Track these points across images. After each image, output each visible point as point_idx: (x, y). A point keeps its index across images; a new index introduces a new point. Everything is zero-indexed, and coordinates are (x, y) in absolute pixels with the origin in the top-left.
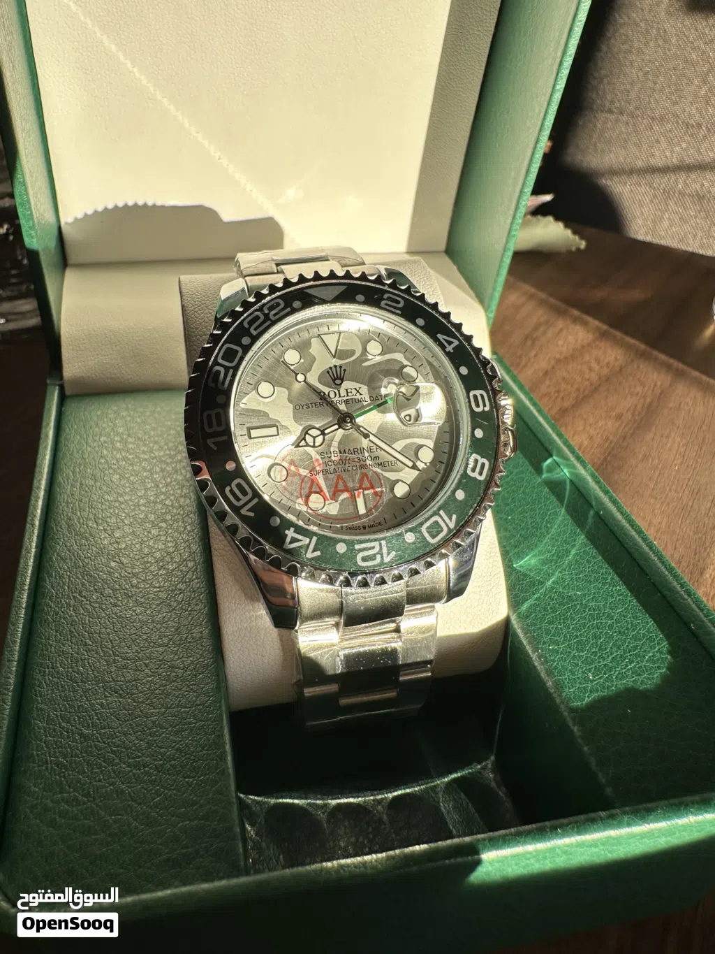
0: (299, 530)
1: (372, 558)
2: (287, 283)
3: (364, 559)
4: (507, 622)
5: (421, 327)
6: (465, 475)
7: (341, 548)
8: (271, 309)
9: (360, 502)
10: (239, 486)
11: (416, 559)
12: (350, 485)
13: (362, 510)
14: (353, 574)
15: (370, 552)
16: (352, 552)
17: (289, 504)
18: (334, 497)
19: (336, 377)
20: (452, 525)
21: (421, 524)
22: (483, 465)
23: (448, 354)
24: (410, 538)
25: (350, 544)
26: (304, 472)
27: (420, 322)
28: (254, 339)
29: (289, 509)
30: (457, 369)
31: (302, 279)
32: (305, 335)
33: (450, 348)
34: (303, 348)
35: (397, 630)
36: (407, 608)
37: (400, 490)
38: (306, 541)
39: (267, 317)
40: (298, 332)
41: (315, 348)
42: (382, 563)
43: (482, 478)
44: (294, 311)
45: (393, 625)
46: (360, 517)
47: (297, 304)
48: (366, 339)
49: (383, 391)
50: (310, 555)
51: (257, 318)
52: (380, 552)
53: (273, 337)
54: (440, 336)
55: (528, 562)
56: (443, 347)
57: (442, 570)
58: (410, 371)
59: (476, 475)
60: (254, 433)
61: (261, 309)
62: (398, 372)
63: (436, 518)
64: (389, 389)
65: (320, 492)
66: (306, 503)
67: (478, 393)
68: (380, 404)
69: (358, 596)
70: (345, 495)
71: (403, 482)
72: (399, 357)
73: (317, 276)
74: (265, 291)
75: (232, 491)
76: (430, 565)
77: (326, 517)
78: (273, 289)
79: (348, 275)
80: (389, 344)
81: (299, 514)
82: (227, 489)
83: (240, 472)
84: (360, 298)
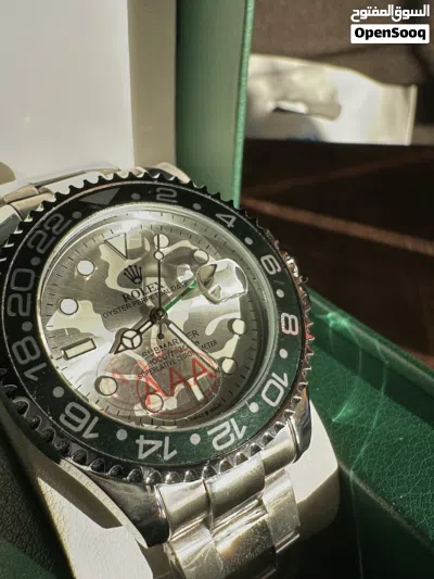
0: (149, 435)
1: (227, 438)
2: (60, 197)
3: (219, 443)
5: (199, 211)
6: (282, 335)
7: (195, 439)
8: (51, 225)
9: (195, 389)
10: (74, 410)
11: (266, 427)
12: (184, 375)
13: (199, 396)
14: (215, 461)
15: (224, 434)
16: (206, 441)
18: (169, 394)
19: (133, 276)
20: (286, 384)
21: (260, 392)
22: (293, 321)
23: (230, 230)
24: (254, 407)
25: (202, 432)
26: (132, 377)
27: (197, 206)
28: (44, 258)
29: (130, 418)
30: (243, 241)
31: (73, 190)
32: (91, 244)
33: (230, 224)
34: (93, 256)
35: (260, 503)
36: (267, 479)
37: (227, 366)
38: (157, 444)
39: (50, 234)
40: (84, 242)
41: (105, 254)
42: (237, 442)
43: (296, 333)
44: (76, 222)
46: (199, 404)
47: (76, 215)
48: (150, 235)
49: (181, 279)
50: (167, 457)
51: (40, 236)
52: (232, 431)
53: (62, 251)
54: (218, 216)
56: (225, 225)
58: (200, 254)
60: (70, 353)
61: (41, 227)
62: (188, 258)
63: (270, 382)
64: (186, 275)
65: (154, 393)
66: (145, 407)
67: (267, 257)
68: (185, 292)
69: (224, 482)
70: (180, 387)
71: (226, 357)
72: (186, 243)
73: (87, 185)
74: (40, 209)
75: (67, 419)
76: (279, 427)
77: (169, 413)
78: (47, 205)
79: (117, 178)
80: (174, 234)
81: (141, 420)
82: (62, 418)
83: (70, 396)
84: (135, 196)
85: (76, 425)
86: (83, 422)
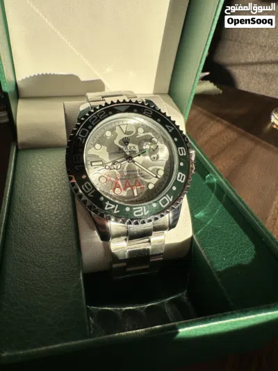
0: (111, 202)
1: (140, 213)
2: (106, 104)
3: (137, 214)
4: (192, 238)
5: (160, 123)
6: (176, 181)
7: (128, 209)
8: (100, 115)
9: (135, 191)
10: (87, 185)
11: (157, 213)
12: (131, 184)
13: (136, 194)
14: (132, 220)
15: (139, 211)
16: (132, 211)
17: (107, 192)
18: (125, 189)
19: (125, 142)
20: (171, 200)
21: (159, 200)
22: (183, 177)
23: (170, 133)
24: (155, 205)
25: (131, 208)
26: (113, 179)
27: (159, 120)
28: (94, 127)
29: (107, 194)
30: (173, 139)
31: (112, 103)
32: (113, 125)
33: (170, 131)
34: (113, 130)
35: (149, 241)
36: (154, 233)
37: (151, 187)
38: (113, 206)
39: (98, 118)
40: (111, 124)
41: (118, 130)
42: (144, 215)
43: (183, 182)
44: (109, 116)
45: (147, 240)
46: (134, 197)
47: (110, 113)
48: (137, 127)
49: (144, 148)
50: (115, 212)
51: (94, 118)
52: (143, 211)
53: (101, 126)
54: (167, 126)
55: (200, 215)
56: (168, 130)
57: (167, 218)
58: (154, 139)
59: (180, 180)
60: (93, 164)
61: (96, 115)
62: (150, 140)
63: (165, 197)
64: (146, 146)
65: (119, 187)
66: (114, 192)
67: (181, 148)
68: (143, 152)
69: (134, 228)
70: (129, 188)
71: (152, 183)
72: (150, 134)
73: (118, 102)
74: (98, 108)
75: (84, 187)
76: (162, 216)
77: (121, 197)
78: (101, 106)
79: (130, 102)
80: (147, 129)
81: (111, 196)
82: (83, 186)
83: (88, 179)
84: (135, 110)
85: (87, 190)
86: (89, 190)
